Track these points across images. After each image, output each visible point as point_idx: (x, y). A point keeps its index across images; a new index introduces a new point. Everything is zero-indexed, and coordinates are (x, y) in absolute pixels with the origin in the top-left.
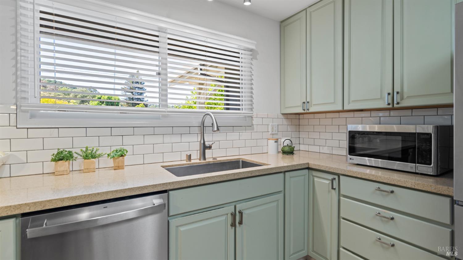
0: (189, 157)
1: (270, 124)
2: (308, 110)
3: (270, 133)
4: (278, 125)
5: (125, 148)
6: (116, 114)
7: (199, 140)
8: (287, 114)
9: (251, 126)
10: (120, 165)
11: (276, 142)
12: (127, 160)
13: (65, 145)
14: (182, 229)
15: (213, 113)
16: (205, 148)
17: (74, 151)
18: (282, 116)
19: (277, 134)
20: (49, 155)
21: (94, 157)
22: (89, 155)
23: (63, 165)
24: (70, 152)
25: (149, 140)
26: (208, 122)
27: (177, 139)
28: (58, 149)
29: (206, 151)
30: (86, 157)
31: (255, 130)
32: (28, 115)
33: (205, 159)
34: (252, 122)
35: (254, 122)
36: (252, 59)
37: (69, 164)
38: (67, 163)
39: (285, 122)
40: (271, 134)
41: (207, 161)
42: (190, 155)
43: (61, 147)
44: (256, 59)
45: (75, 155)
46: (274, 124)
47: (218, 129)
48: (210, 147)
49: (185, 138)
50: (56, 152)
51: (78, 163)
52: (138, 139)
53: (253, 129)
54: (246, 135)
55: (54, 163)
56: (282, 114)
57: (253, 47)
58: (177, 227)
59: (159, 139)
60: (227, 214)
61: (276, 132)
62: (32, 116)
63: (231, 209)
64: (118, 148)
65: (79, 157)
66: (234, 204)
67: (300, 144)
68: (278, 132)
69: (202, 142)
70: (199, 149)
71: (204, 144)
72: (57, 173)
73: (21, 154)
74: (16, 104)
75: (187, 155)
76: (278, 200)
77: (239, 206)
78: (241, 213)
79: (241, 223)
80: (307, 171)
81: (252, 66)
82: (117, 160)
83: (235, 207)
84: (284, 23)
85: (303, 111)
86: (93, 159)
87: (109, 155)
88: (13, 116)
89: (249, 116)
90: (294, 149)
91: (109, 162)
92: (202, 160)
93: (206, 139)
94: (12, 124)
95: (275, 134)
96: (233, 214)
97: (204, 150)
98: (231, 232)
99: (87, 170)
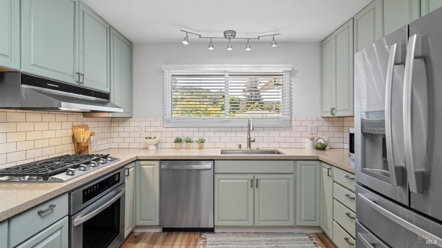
0: (240, 146)
1: (309, 126)
2: (334, 115)
3: (309, 132)
4: (317, 126)
5: (204, 138)
6: (201, 121)
7: (246, 136)
8: (328, 117)
9: (290, 127)
10: (201, 147)
11: (311, 140)
12: (205, 145)
13: (179, 135)
14: (221, 181)
17: (182, 138)
18: (322, 119)
19: (317, 134)
20: (173, 140)
21: (190, 142)
22: (189, 141)
24: (181, 139)
25: (218, 134)
27: (233, 134)
28: (177, 137)
29: (251, 143)
30: (187, 142)
31: (294, 130)
32: (167, 122)
34: (291, 124)
35: (293, 124)
36: (291, 77)
37: (181, 144)
38: (179, 144)
39: (326, 124)
40: (310, 134)
41: (251, 149)
42: (241, 145)
43: (178, 136)
44: (295, 76)
45: (183, 140)
46: (313, 125)
47: (253, 129)
48: (254, 141)
49: (239, 135)
50: (176, 138)
51: (184, 144)
52: (212, 134)
53: (292, 129)
54: (285, 133)
55: (175, 143)
56: (323, 117)
57: (290, 69)
58: (219, 179)
59: (223, 134)
60: (249, 179)
62: (168, 122)
63: (251, 177)
64: (201, 138)
65: (184, 142)
66: (254, 174)
67: (344, 143)
68: (317, 132)
70: (247, 142)
71: (250, 138)
72: (176, 148)
73: (164, 139)
74: (163, 117)
75: (239, 145)
76: (289, 179)
77: (257, 177)
78: (257, 180)
79: (257, 186)
80: (318, 162)
81: (291, 82)
82: (200, 144)
83: (254, 177)
84: (322, 43)
85: (332, 116)
86: (190, 143)
87: (196, 141)
88: (162, 122)
89: (288, 120)
90: (326, 146)
91: (196, 145)
92: (248, 149)
93: (251, 136)
94: (162, 125)
95: (315, 134)
96: (252, 180)
97: (250, 142)
98: (251, 190)
99: (187, 148)
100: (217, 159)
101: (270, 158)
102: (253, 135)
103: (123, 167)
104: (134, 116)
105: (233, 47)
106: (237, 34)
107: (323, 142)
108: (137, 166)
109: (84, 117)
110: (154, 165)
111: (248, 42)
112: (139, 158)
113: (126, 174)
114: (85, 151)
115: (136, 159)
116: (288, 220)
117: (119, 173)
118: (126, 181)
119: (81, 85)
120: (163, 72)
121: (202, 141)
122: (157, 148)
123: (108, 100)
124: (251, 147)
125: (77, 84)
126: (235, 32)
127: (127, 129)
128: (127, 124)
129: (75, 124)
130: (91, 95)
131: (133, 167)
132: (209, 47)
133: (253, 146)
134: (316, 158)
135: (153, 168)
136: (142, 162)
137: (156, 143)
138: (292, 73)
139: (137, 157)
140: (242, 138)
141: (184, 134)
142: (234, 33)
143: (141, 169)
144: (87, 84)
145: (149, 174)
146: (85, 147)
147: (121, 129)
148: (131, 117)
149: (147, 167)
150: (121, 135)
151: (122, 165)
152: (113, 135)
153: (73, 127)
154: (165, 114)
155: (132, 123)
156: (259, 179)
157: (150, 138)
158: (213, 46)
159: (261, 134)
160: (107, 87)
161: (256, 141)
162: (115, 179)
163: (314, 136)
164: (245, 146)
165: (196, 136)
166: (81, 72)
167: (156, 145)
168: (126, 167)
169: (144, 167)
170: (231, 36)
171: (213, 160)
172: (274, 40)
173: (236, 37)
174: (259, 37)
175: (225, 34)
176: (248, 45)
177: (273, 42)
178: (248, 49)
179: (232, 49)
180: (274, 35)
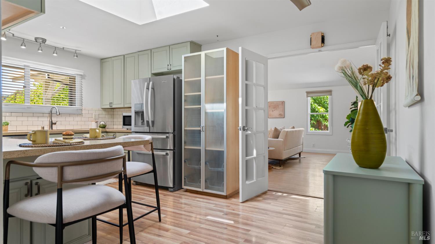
1: (94, 113)
2: (112, 107)
4: (99, 114)
7: (49, 120)
8: (105, 108)
9: (81, 114)
10: (6, 129)
11: (96, 123)
15: (57, 107)
16: (52, 124)
18: (102, 110)
19: (98, 119)
25: (20, 119)
26: (54, 111)
27: (36, 119)
31: (84, 116)
33: (52, 129)
34: (82, 112)
35: (83, 112)
36: (81, 79)
39: (104, 113)
40: (94, 119)
42: (44, 127)
44: (85, 79)
46: (96, 113)
48: (55, 124)
49: (41, 119)
52: (14, 119)
53: (82, 116)
54: (78, 119)
56: (102, 108)
57: (82, 74)
59: (25, 119)
61: (98, 118)
67: (114, 125)
68: (99, 118)
69: (51, 121)
70: (49, 124)
75: (42, 127)
80: (106, 133)
81: (82, 83)
84: (102, 60)
85: (110, 107)
89: (79, 109)
90: (106, 126)
95: (97, 119)
102: (54, 120)
105: (43, 50)
107: (104, 123)
111: (55, 49)
126: (46, 40)
132: (22, 46)
133: (54, 127)
134: (105, 131)
138: (82, 77)
140: (44, 122)
142: (44, 41)
158: (25, 46)
161: (56, 124)
163: (96, 120)
164: (47, 128)
170: (43, 42)
172: (76, 54)
173: (46, 43)
174: (63, 48)
175: (36, 39)
176: (55, 52)
177: (75, 55)
178: (55, 55)
179: (42, 52)
180: (76, 50)
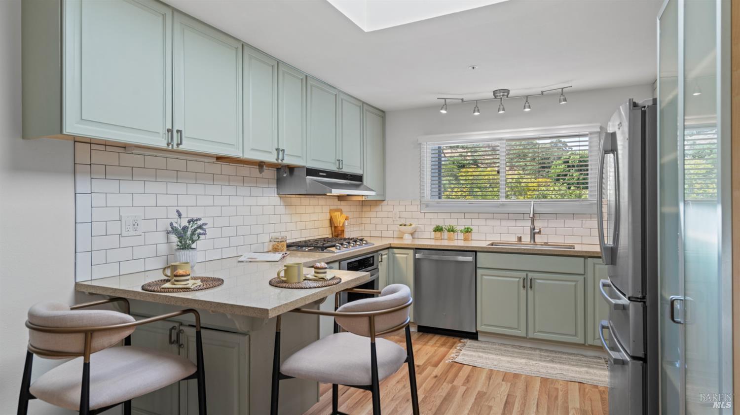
0: (520, 239)
5: (471, 227)
6: (467, 204)
7: (530, 225)
10: (467, 237)
12: (474, 236)
13: (440, 223)
14: (485, 277)
16: (534, 232)
17: (444, 227)
20: (433, 227)
21: (453, 231)
22: (451, 230)
23: (438, 234)
24: (441, 227)
25: (490, 222)
27: (513, 223)
29: (536, 235)
30: (449, 231)
32: (425, 206)
33: (534, 242)
37: (441, 234)
38: (439, 233)
41: (536, 243)
42: (521, 237)
43: (437, 224)
45: (444, 229)
48: (539, 232)
49: (519, 223)
50: (435, 227)
51: (446, 234)
52: (482, 222)
55: (434, 232)
58: (482, 275)
59: (497, 223)
60: (520, 278)
62: (427, 206)
63: (524, 274)
64: (466, 227)
65: (446, 231)
66: (527, 272)
69: (532, 227)
70: (529, 233)
71: (534, 229)
72: (436, 239)
73: (422, 227)
74: (420, 200)
75: (518, 237)
76: (577, 281)
77: (531, 275)
78: (531, 280)
79: (531, 287)
82: (465, 235)
83: (527, 275)
86: (452, 233)
87: (461, 231)
88: (419, 206)
89: (595, 204)
91: (461, 236)
92: (532, 242)
93: (535, 225)
94: (419, 210)
96: (524, 279)
97: (534, 234)
98: (523, 292)
99: (449, 239)
100: (480, 250)
101: (548, 253)
102: (538, 225)
103: (377, 251)
104: (387, 199)
105: (506, 109)
106: (510, 92)
108: (390, 254)
109: (338, 200)
110: (408, 254)
111: (527, 99)
112: (392, 246)
113: (380, 260)
114: (341, 234)
115: (389, 246)
116: (576, 335)
117: (373, 257)
118: (380, 267)
119: (340, 170)
120: (420, 144)
121: (468, 231)
122: (413, 238)
123: (361, 183)
124: (536, 241)
125: (338, 170)
127: (380, 214)
128: (379, 208)
129: (332, 207)
130: (347, 179)
131: (386, 254)
132: (474, 112)
133: (538, 238)
135: (406, 257)
136: (396, 251)
137: (413, 231)
139: (390, 244)
140: (523, 229)
141: (446, 223)
142: (508, 91)
143: (394, 257)
144: (346, 170)
145: (403, 264)
146: (341, 230)
147: (373, 214)
148: (384, 200)
149: (400, 256)
150: (374, 221)
151: (376, 249)
152: (365, 221)
153: (331, 211)
154: (423, 197)
155: (386, 207)
156: (535, 279)
157: (405, 225)
158: (478, 111)
159: (553, 224)
160: (361, 168)
161: (542, 233)
162: (370, 261)
164: (526, 239)
165: (460, 225)
166: (341, 159)
167: (412, 234)
168: (379, 252)
169: (397, 255)
170: (504, 95)
171: (476, 252)
172: (563, 95)
173: (509, 96)
174: (542, 92)
175: (495, 92)
176: (527, 105)
177: (562, 98)
178: (527, 110)
179: (503, 112)
180: (562, 89)
